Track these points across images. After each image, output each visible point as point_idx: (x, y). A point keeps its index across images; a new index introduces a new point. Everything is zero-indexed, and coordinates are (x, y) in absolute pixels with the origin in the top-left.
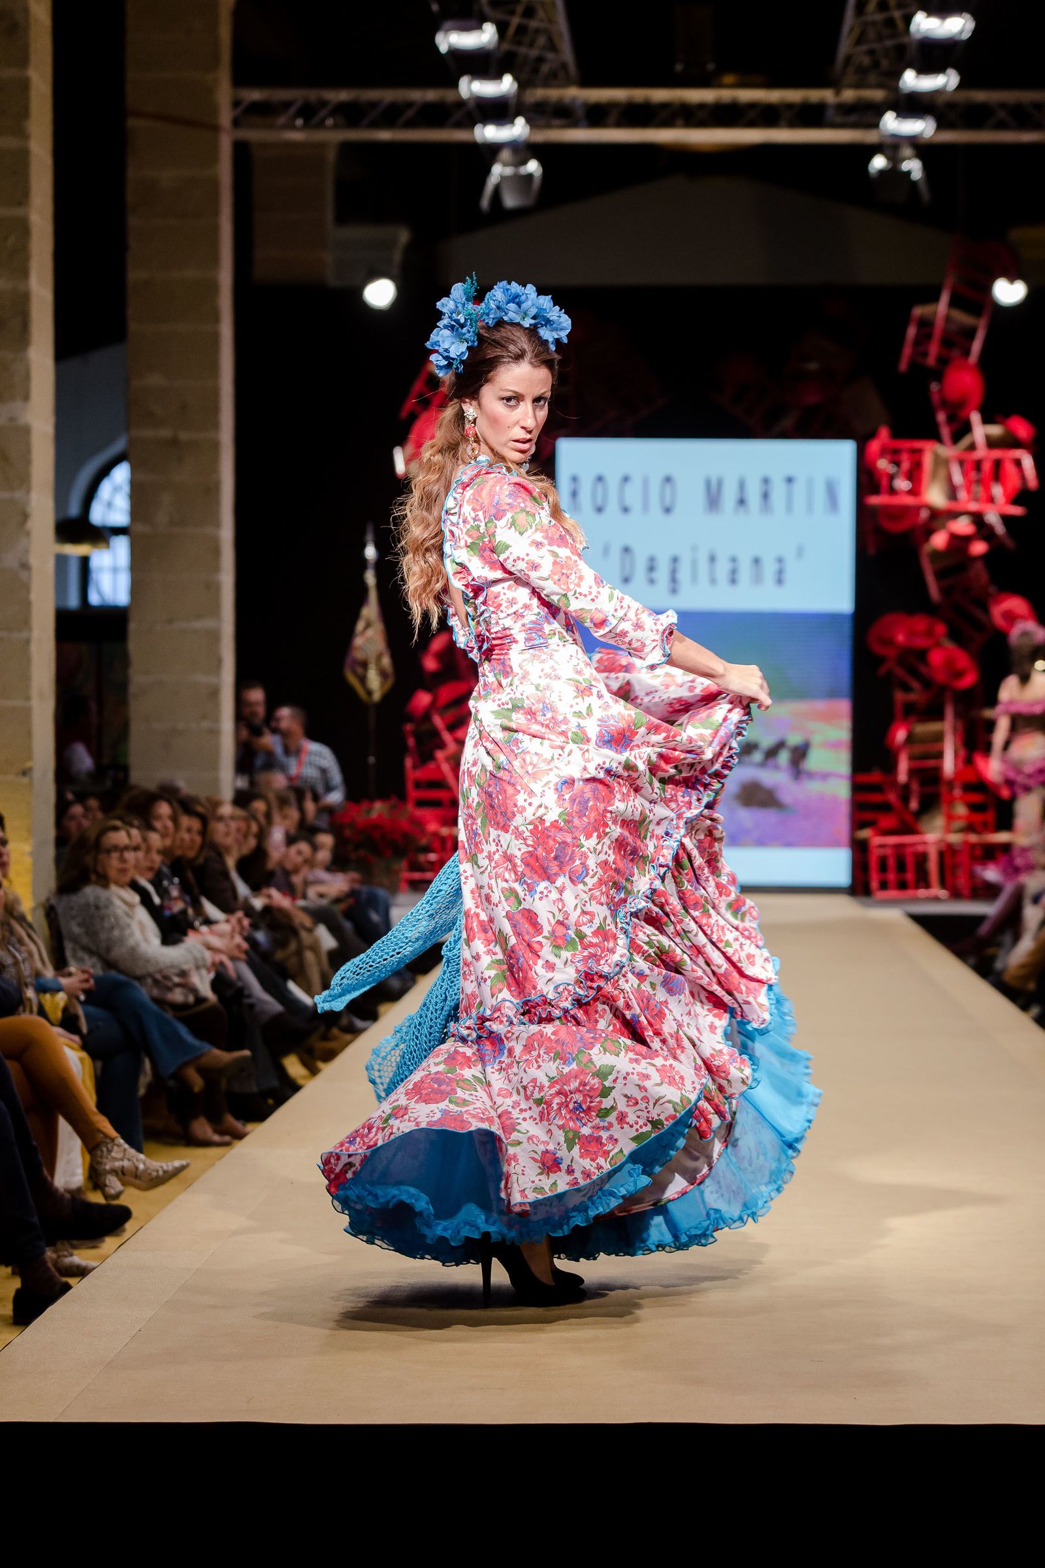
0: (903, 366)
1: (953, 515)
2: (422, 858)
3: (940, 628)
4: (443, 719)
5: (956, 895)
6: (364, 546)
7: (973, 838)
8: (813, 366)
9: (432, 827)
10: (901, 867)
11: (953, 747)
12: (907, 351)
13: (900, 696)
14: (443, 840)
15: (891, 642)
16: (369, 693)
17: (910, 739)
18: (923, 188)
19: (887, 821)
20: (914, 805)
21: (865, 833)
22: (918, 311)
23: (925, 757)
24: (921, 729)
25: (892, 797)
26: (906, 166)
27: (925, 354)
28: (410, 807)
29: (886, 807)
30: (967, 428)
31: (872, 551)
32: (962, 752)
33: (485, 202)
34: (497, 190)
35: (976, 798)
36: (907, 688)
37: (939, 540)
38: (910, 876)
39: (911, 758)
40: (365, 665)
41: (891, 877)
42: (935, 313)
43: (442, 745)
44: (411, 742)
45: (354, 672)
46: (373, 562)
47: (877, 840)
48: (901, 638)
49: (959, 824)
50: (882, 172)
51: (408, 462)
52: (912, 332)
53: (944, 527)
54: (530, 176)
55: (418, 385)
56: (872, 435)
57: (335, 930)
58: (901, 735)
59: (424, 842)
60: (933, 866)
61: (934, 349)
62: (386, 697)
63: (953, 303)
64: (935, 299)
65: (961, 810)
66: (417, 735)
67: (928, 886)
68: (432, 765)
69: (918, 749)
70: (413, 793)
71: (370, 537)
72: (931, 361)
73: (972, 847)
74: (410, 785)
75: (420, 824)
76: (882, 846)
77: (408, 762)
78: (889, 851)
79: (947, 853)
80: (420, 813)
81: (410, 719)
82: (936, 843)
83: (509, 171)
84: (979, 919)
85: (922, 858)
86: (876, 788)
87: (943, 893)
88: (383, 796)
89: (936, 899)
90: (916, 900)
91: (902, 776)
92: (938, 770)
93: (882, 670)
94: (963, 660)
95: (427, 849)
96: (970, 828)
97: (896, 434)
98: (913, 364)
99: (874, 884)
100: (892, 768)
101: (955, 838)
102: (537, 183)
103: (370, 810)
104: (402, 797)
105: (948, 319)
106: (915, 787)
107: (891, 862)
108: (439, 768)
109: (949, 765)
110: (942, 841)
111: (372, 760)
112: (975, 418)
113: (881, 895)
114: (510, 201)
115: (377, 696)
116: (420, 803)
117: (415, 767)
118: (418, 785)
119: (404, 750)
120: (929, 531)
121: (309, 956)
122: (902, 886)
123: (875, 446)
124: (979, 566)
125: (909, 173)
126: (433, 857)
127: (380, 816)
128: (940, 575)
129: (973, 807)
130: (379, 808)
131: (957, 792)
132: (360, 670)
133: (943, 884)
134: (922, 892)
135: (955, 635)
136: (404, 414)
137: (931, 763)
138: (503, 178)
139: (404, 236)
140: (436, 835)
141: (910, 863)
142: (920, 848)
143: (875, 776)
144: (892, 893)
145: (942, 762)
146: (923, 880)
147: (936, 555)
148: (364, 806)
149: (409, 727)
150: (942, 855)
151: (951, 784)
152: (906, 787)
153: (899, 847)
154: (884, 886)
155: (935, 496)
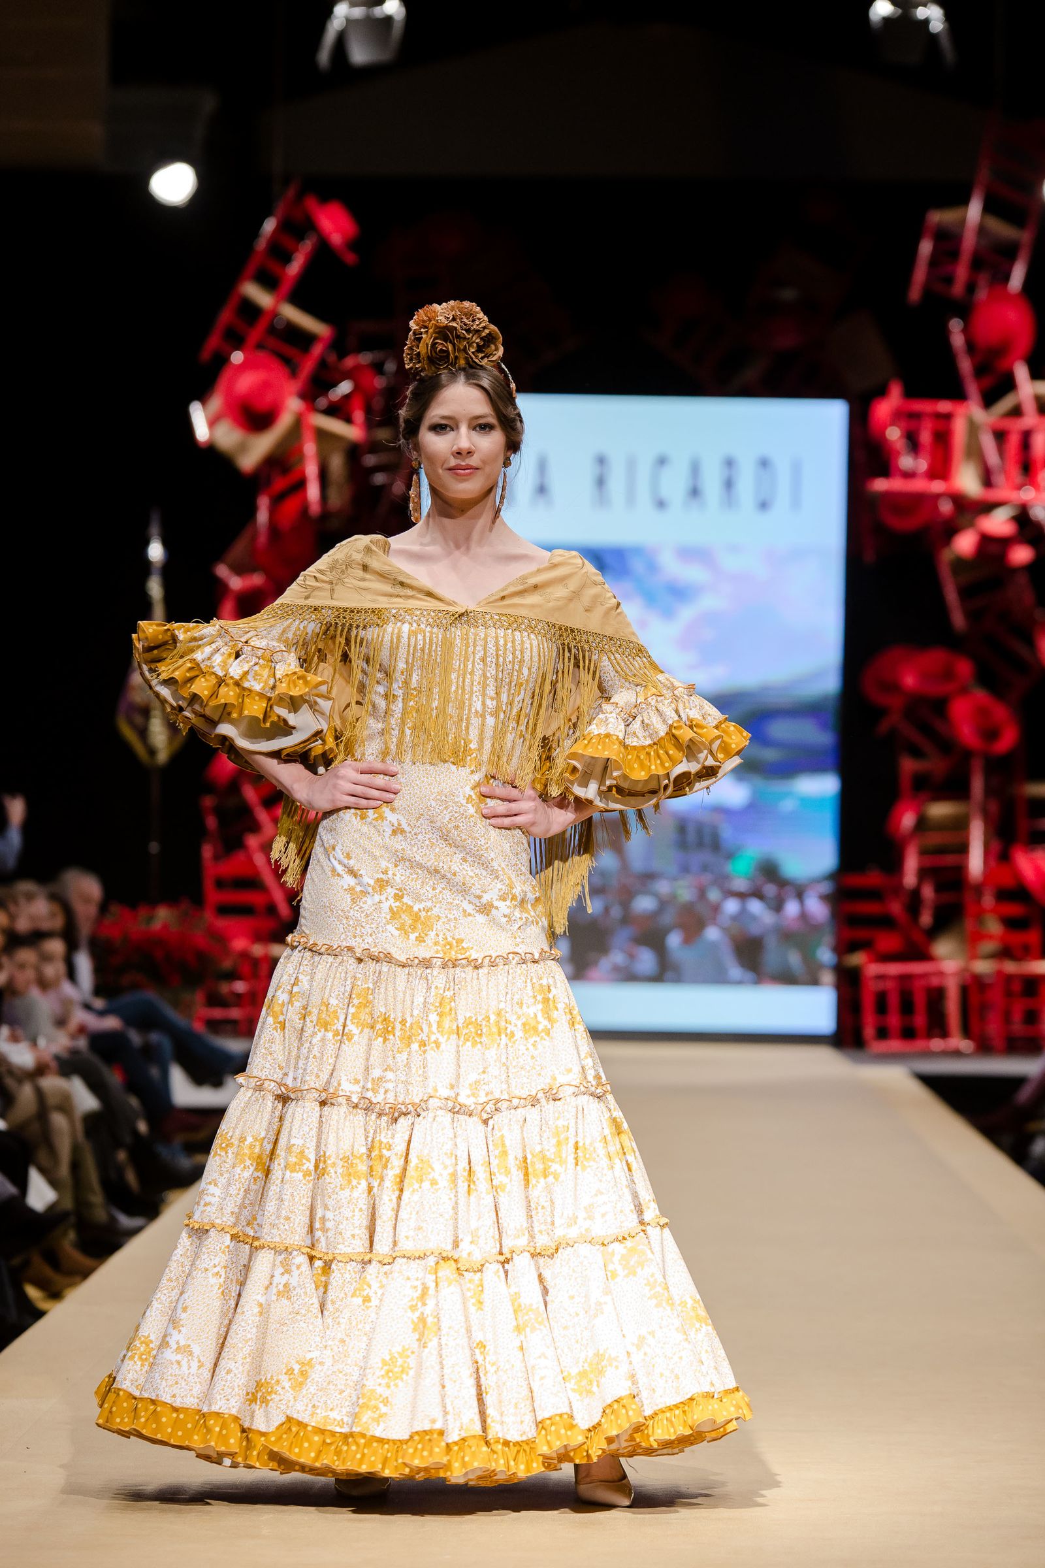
0: (915, 294)
1: (987, 507)
2: (224, 988)
3: (964, 668)
4: (256, 790)
5: (984, 1048)
6: (146, 543)
7: (1010, 967)
8: (788, 294)
9: (239, 944)
10: (907, 1007)
11: (983, 837)
12: (920, 274)
13: (908, 765)
14: (255, 962)
15: (894, 687)
16: (152, 752)
17: (922, 824)
18: (945, 43)
19: (888, 941)
20: (926, 919)
21: (857, 959)
22: (937, 217)
23: (941, 851)
24: (939, 810)
25: (896, 908)
26: (921, 13)
27: (949, 280)
28: (208, 916)
29: (886, 922)
30: (1008, 384)
31: (869, 557)
32: (996, 845)
33: (324, 56)
34: (341, 40)
35: (1015, 909)
36: (917, 753)
37: (965, 543)
38: (920, 1020)
39: (923, 852)
40: (146, 712)
41: (894, 1020)
42: (963, 221)
43: (255, 827)
44: (211, 822)
45: (131, 723)
46: (159, 565)
47: (873, 969)
48: (909, 681)
49: (988, 947)
50: (887, 20)
51: (212, 423)
52: (926, 247)
53: (971, 524)
54: (389, 19)
55: (226, 316)
56: (882, 392)
57: (96, 1086)
58: (908, 820)
59: (227, 964)
60: (952, 1006)
61: (962, 273)
62: (176, 758)
63: (987, 209)
64: (965, 202)
65: (993, 926)
66: (219, 812)
67: (944, 1034)
68: (241, 856)
69: (934, 839)
70: (213, 896)
71: (154, 529)
72: (958, 289)
73: (1009, 979)
74: (209, 884)
75: (222, 939)
76: (881, 977)
77: (207, 852)
78: (889, 985)
79: (972, 987)
80: (221, 923)
81: (209, 788)
82: (955, 974)
83: (358, 12)
84: (1017, 1082)
85: (937, 995)
86: (874, 895)
87: (966, 1045)
88: (170, 899)
89: (957, 1054)
90: (928, 1054)
91: (910, 878)
92: (961, 869)
93: (884, 727)
94: (1001, 713)
95: (232, 976)
96: (1005, 953)
97: (910, 393)
98: (927, 292)
99: (869, 1031)
100: (895, 866)
101: (983, 967)
102: (397, 30)
103: (150, 918)
104: (198, 901)
105: (981, 230)
106: (928, 892)
107: (894, 1001)
108: (250, 859)
109: (976, 862)
110: (965, 970)
111: (154, 847)
112: (1021, 372)
113: (879, 1047)
114: (359, 55)
115: (162, 757)
116: (224, 910)
117: (216, 857)
118: (220, 884)
119: (201, 833)
120: (951, 530)
121: (59, 1120)
122: (908, 1034)
123: (884, 409)
124: (1022, 580)
125: (926, 22)
126: (240, 987)
127: (165, 927)
128: (965, 593)
129: (1011, 924)
130: (163, 916)
131: (988, 900)
132: (138, 719)
133: (967, 1032)
134: (936, 1044)
135: (987, 678)
136: (206, 355)
137: (950, 860)
138: (349, 21)
139: (208, 103)
140: (245, 955)
141: (920, 1001)
142: (935, 981)
143: (873, 878)
144: (895, 1045)
145: (967, 857)
146: (938, 1027)
147: (960, 564)
148: (142, 913)
149: (208, 801)
150: (965, 991)
151: (978, 889)
152: (916, 894)
153: (904, 978)
154: (883, 1034)
155: (967, 481)
